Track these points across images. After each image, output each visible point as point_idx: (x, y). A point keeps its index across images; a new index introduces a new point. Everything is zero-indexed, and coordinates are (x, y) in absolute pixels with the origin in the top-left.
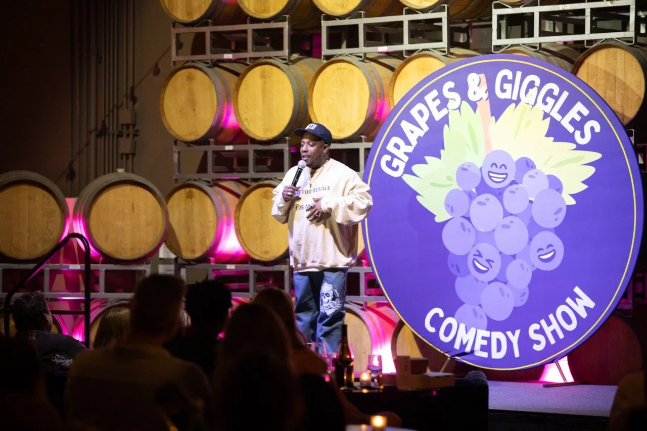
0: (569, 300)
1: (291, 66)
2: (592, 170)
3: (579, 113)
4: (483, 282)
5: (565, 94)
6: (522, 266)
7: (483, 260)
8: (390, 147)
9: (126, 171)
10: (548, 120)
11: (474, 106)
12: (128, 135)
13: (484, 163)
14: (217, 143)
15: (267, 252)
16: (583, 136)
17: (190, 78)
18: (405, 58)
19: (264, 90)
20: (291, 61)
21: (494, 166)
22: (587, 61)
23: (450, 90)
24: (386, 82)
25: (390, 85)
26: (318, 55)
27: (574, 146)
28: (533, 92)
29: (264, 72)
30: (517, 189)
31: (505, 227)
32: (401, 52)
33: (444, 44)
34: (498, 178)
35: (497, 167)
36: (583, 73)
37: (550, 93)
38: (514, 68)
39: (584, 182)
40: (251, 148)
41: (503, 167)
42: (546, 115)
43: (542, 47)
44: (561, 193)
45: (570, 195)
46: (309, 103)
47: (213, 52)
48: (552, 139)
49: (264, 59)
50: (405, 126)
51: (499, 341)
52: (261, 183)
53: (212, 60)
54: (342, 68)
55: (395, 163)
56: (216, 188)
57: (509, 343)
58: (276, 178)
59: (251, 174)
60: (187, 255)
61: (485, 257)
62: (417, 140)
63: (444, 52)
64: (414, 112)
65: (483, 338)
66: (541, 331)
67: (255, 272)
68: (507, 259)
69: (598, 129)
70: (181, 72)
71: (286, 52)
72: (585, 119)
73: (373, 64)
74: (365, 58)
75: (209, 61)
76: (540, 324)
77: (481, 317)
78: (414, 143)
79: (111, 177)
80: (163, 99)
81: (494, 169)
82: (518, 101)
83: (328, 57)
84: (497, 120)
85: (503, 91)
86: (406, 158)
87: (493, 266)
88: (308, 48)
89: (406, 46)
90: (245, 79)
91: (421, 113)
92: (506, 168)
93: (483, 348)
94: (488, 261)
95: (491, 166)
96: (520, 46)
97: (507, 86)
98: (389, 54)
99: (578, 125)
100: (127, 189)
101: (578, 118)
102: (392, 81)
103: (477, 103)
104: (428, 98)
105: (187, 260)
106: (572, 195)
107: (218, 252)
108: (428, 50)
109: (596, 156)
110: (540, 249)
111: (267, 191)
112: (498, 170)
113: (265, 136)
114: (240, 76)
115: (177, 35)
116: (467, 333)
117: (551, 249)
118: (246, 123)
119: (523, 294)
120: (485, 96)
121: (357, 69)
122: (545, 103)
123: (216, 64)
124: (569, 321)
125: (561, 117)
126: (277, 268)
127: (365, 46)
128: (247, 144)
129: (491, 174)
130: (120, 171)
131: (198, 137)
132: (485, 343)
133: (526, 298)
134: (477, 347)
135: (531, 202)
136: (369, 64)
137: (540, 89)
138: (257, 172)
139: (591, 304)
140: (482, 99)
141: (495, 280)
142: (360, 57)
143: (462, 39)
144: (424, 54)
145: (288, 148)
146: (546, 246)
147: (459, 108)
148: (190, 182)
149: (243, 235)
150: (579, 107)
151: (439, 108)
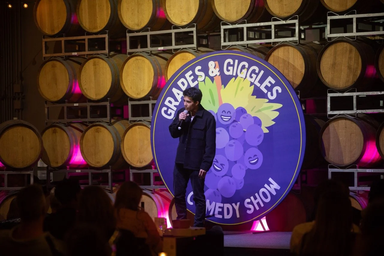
0: (266, 186)
1: (110, 59)
2: (277, 114)
3: (270, 82)
4: (219, 176)
5: (262, 72)
6: (240, 167)
7: (219, 164)
8: (166, 103)
9: (18, 119)
10: (253, 86)
11: (212, 79)
12: (19, 99)
13: (218, 110)
14: (69, 102)
15: (98, 162)
16: (272, 95)
17: (54, 66)
18: (174, 53)
19: (95, 73)
20: (110, 56)
21: (224, 112)
22: (273, 54)
23: (199, 70)
24: (163, 67)
25: (165, 68)
26: (125, 52)
27: (267, 100)
28: (245, 71)
29: (95, 62)
30: (237, 125)
31: (231, 145)
32: (171, 50)
33: (195, 45)
34: (226, 119)
35: (225, 113)
36: (271, 60)
37: (254, 71)
38: (234, 58)
39: (273, 120)
40: (88, 105)
41: (229, 113)
42: (252, 84)
43: (248, 46)
44: (261, 126)
45: (266, 127)
46: (120, 79)
47: (66, 52)
48: (255, 97)
49: (95, 55)
50: (175, 91)
51: (228, 209)
52: (94, 124)
53: (65, 56)
54: (139, 59)
55: (170, 111)
56: (69, 127)
57: (234, 210)
58: (102, 121)
59: (89, 119)
60: (54, 165)
61: (220, 162)
62: (181, 98)
63: (195, 50)
64: (179, 83)
65: (220, 207)
66: (251, 203)
67: (92, 173)
68: (232, 163)
69: (280, 91)
70: (48, 63)
71: (107, 51)
72: (273, 86)
73: (155, 57)
74: (151, 54)
75: (64, 57)
76: (250, 199)
77: (218, 196)
78: (180, 100)
79: (10, 122)
80: (39, 78)
81: (224, 114)
82: (236, 76)
83: (130, 53)
84: (225, 87)
85: (228, 70)
86: (175, 109)
87: (224, 167)
88: (119, 49)
89: (174, 47)
90: (84, 66)
91: (183, 84)
92: (230, 113)
93: (220, 213)
94: (222, 165)
95: (222, 112)
96: (236, 46)
97: (230, 68)
98: (164, 51)
99: (270, 89)
100: (19, 129)
101: (269, 85)
102: (166, 66)
103: (214, 77)
104: (187, 75)
105: (54, 168)
106: (267, 128)
107: (71, 162)
108: (186, 48)
109: (280, 106)
110: (250, 158)
111: (98, 128)
112: (226, 114)
113: (97, 98)
114: (82, 65)
115: (46, 42)
116: (210, 205)
117: (256, 157)
118: (85, 91)
119: (241, 182)
120: (218, 74)
121: (147, 60)
122: (251, 77)
123: (68, 58)
124: (266, 197)
125: (260, 85)
126: (104, 171)
127: (151, 47)
128: (86, 102)
129: (222, 117)
130: (15, 118)
131: (59, 99)
132: (220, 210)
133: (243, 184)
134: (216, 212)
135: (245, 132)
136: (153, 57)
137: (248, 69)
138: (92, 118)
139: (278, 188)
140: (216, 75)
141: (226, 175)
142: (149, 53)
143: (204, 42)
144: (183, 51)
145: (109, 104)
146: (253, 156)
147: (204, 81)
148: (54, 124)
149: (85, 153)
150: (270, 79)
151: (193, 81)
